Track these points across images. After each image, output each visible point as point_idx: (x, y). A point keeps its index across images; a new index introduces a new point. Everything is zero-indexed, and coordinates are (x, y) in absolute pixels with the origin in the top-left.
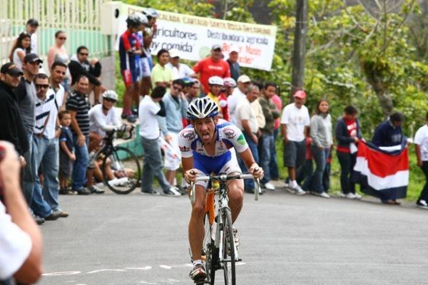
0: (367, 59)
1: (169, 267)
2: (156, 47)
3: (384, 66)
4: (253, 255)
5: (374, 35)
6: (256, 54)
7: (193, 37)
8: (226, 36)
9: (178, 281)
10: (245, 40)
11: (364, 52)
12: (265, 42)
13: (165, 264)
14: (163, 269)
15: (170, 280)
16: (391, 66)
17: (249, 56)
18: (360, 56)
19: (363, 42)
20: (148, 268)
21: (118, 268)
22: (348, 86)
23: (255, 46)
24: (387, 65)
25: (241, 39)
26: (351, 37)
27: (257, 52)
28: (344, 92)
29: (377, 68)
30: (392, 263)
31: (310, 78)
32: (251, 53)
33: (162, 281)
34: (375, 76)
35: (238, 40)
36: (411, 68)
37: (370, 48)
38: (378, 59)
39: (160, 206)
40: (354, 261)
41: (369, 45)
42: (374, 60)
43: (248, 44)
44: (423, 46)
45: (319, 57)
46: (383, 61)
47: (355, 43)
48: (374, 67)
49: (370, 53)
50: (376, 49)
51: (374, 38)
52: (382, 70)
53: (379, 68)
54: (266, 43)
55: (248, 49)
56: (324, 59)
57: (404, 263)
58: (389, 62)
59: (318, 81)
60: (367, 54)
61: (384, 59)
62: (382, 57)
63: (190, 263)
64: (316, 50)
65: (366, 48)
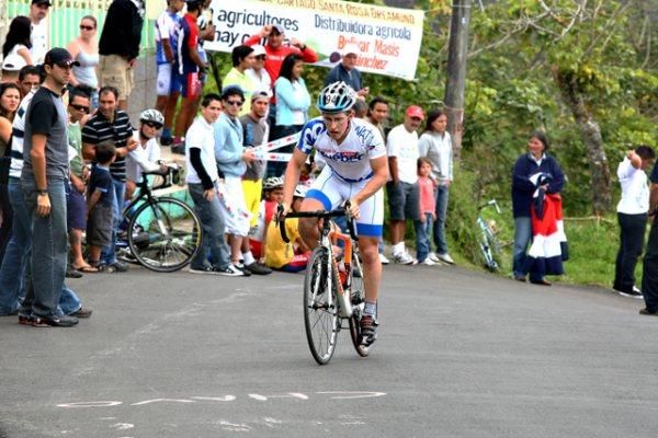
0: (565, 65)
1: (264, 398)
2: (233, 40)
3: (590, 77)
4: (396, 381)
5: (576, 28)
6: (392, 53)
7: (292, 26)
8: (344, 25)
9: (280, 422)
10: (375, 30)
11: (558, 56)
12: (406, 36)
13: (256, 392)
14: (254, 399)
15: (268, 420)
16: (599, 77)
17: (380, 57)
18: (553, 60)
19: (556, 39)
20: (230, 398)
21: (183, 398)
22: (531, 108)
23: (389, 41)
24: (593, 75)
25: (367, 29)
26: (535, 29)
27: (394, 51)
28: (524, 117)
29: (578, 80)
30: (620, 397)
31: (474, 95)
32: (383, 52)
33: (255, 421)
34: (575, 92)
35: (364, 31)
37: (568, 49)
38: (580, 65)
39: (242, 294)
40: (559, 394)
41: (567, 43)
42: (574, 67)
43: (379, 38)
44: (642, 46)
45: (487, 62)
46: (589, 71)
47: (543, 40)
48: (574, 80)
49: (567, 57)
50: (578, 50)
51: (573, 33)
52: (585, 83)
53: (582, 80)
54: (408, 38)
55: (379, 45)
56: (495, 66)
57: (641, 398)
58: (597, 73)
59: (485, 98)
60: (564, 58)
61: (589, 67)
62: (586, 63)
63: (297, 391)
64: (481, 50)
65: (561, 49)
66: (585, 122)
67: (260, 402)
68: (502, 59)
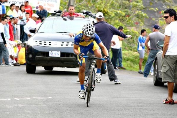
0: (99, 9)
1: (18, 99)
2: (9, 3)
3: (106, 12)
4: (55, 94)
6: (52, 6)
9: (23, 105)
11: (98, 6)
14: (16, 99)
15: (19, 105)
16: (109, 12)
18: (96, 7)
19: (97, 2)
20: (9, 99)
23: (51, 3)
24: (107, 11)
30: (114, 97)
32: (50, 6)
33: (16, 105)
36: (117, 13)
38: (103, 9)
40: (98, 97)
41: (100, 3)
43: (48, 2)
44: (120, 3)
45: (79, 8)
46: (106, 10)
47: (94, 2)
49: (100, 6)
50: (103, 5)
54: (56, 2)
55: (49, 4)
56: (81, 9)
57: (120, 97)
58: (108, 11)
60: (99, 7)
61: (106, 9)
62: (105, 8)
63: (27, 97)
64: (77, 5)
65: (98, 4)
67: (17, 100)
68: (83, 7)
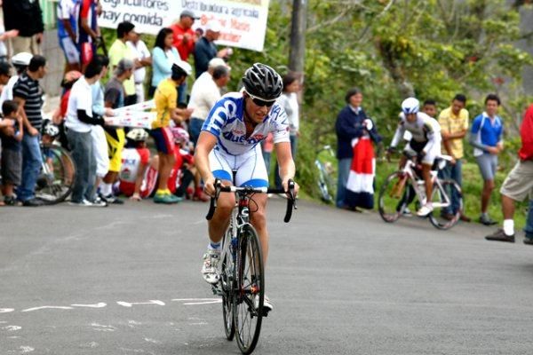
0: (384, 37)
1: (128, 305)
2: (116, 18)
3: (405, 46)
5: (394, 7)
6: (244, 29)
7: (163, 7)
8: (206, 6)
9: (140, 323)
10: (230, 11)
11: (380, 29)
12: (255, 15)
13: (123, 300)
14: (121, 306)
15: (130, 322)
16: (413, 46)
17: (235, 32)
18: (375, 33)
19: (378, 16)
20: (102, 305)
21: (65, 305)
22: (363, 72)
23: (242, 19)
24: (408, 45)
25: (224, 10)
26: (363, 9)
27: (245, 27)
28: (355, 80)
29: (395, 50)
30: (415, 301)
31: (312, 61)
32: (238, 28)
33: (120, 323)
34: (393, 59)
35: (221, 11)
36: (442, 51)
37: (388, 24)
38: (397, 37)
39: (120, 222)
40: (367, 299)
41: (386, 19)
42: (392, 39)
43: (234, 17)
44: (452, 22)
45: (325, 35)
46: (404, 41)
47: (369, 17)
48: (392, 49)
49: (387, 30)
50: (395, 25)
51: (392, 11)
52: (401, 51)
53: (399, 49)
54: (256, 16)
55: (234, 23)
56: (331, 37)
57: (431, 302)
58: (411, 42)
59: (321, 64)
60: (384, 31)
61: (405, 38)
62: (403, 35)
63: (156, 299)
64: (319, 25)
65: (382, 24)
66: (401, 83)
67: (126, 308)
68: (337, 33)
